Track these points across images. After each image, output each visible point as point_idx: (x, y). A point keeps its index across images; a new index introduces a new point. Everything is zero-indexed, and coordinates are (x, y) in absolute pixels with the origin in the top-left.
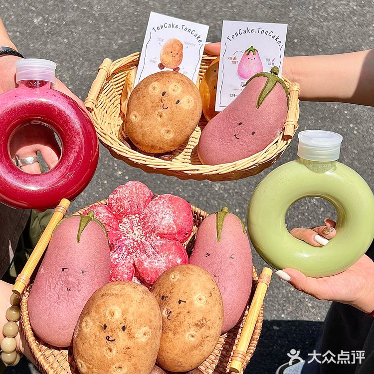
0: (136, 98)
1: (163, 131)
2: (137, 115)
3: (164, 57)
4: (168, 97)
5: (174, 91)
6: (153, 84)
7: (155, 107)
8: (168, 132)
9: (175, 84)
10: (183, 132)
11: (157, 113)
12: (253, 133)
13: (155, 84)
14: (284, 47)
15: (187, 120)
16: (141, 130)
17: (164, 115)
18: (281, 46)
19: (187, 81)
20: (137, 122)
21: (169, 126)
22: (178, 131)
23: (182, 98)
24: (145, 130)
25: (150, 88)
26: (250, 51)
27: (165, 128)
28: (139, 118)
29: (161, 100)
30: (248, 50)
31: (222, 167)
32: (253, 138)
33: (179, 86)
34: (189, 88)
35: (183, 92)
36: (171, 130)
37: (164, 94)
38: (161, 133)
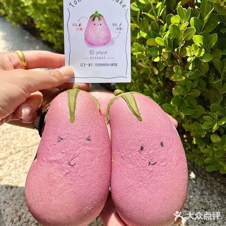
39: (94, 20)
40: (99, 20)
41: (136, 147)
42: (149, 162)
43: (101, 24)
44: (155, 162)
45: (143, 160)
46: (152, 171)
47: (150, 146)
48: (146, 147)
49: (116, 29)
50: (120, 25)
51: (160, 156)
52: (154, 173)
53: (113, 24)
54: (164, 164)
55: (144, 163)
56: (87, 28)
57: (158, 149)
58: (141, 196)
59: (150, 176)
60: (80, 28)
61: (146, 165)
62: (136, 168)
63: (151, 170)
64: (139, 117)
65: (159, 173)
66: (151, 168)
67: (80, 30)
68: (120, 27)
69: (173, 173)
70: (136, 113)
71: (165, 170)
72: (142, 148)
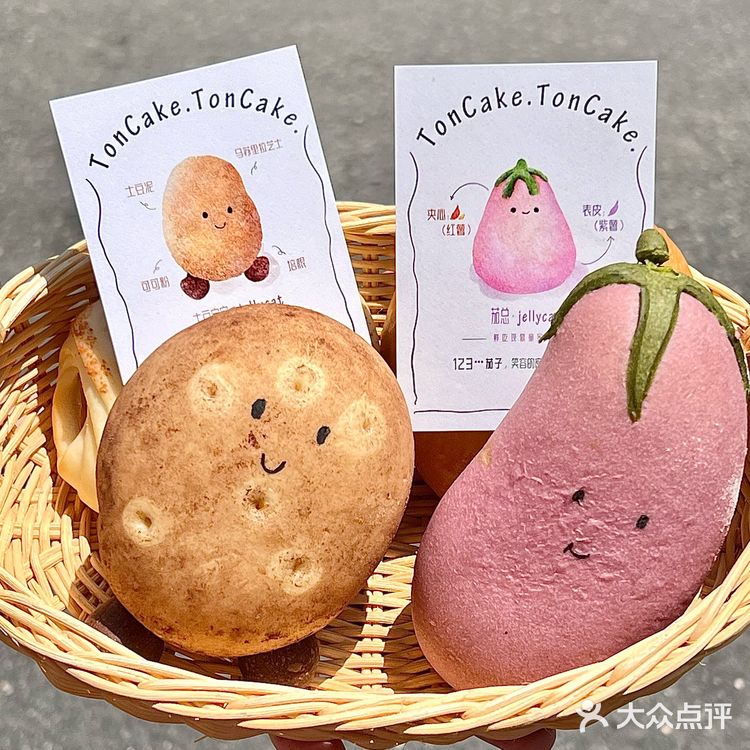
0: (138, 443)
1: (276, 567)
2: (155, 511)
3: (188, 244)
4: (281, 420)
5: (297, 388)
6: (202, 372)
7: (228, 471)
8: (298, 564)
9: (296, 360)
10: (357, 554)
11: (240, 493)
12: (642, 522)
13: (214, 371)
14: (651, 154)
15: (370, 500)
16: (180, 573)
17: (272, 496)
18: (638, 153)
19: (340, 340)
20: (156, 542)
21: (300, 540)
22: (338, 553)
23: (335, 416)
24: (197, 572)
25: (195, 391)
26: (516, 181)
27: (285, 553)
28: (163, 526)
29: (252, 437)
30: (507, 175)
31: (564, 690)
32: (645, 540)
33: (315, 368)
34: (356, 368)
35: (337, 387)
36: (310, 555)
37: (258, 409)
38: (270, 574)
39: (509, 193)
40: (530, 193)
41: (565, 482)
42: (572, 544)
43: (536, 210)
44: (586, 554)
45: (560, 527)
46: (561, 571)
47: (604, 507)
48: (592, 502)
49: (598, 226)
50: (613, 212)
51: (614, 549)
52: (564, 578)
53: (586, 208)
54: (606, 575)
55: (554, 538)
56: (483, 225)
57: (620, 527)
58: (491, 607)
59: (549, 578)
60: (455, 227)
61: (557, 547)
62: (528, 533)
63: (562, 565)
64: (635, 407)
65: (576, 588)
66: (564, 561)
67: (455, 233)
68: (613, 217)
69: (617, 611)
70: (638, 387)
71: (598, 592)
72: (579, 496)
